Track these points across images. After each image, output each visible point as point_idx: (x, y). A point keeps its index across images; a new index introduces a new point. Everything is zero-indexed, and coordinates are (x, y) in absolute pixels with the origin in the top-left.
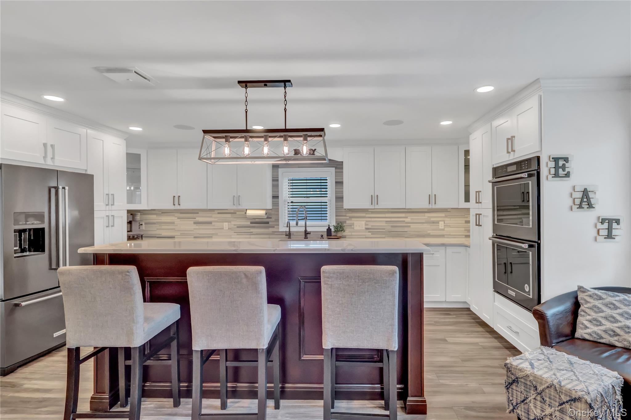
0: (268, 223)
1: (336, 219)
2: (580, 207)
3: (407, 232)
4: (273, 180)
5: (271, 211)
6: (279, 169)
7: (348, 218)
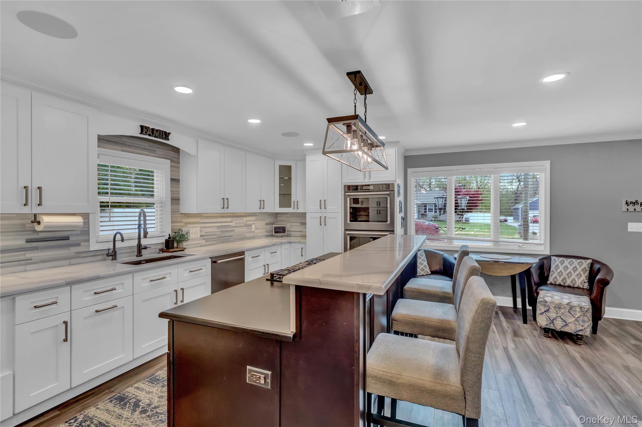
1: (172, 226)
3: (232, 236)
7: (184, 224)
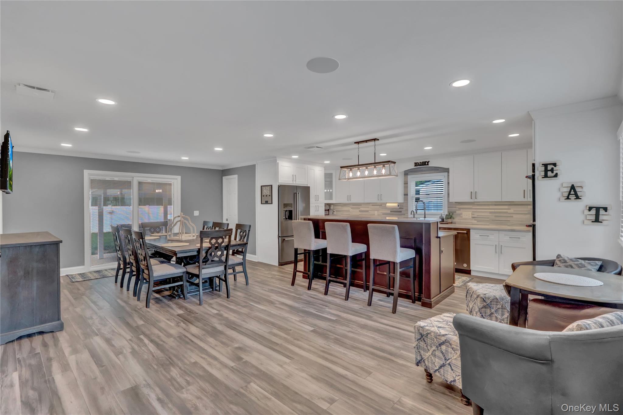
0: (401, 212)
1: (448, 210)
2: (568, 198)
3: (509, 221)
4: (405, 184)
5: (403, 204)
6: (408, 176)
7: (458, 209)
